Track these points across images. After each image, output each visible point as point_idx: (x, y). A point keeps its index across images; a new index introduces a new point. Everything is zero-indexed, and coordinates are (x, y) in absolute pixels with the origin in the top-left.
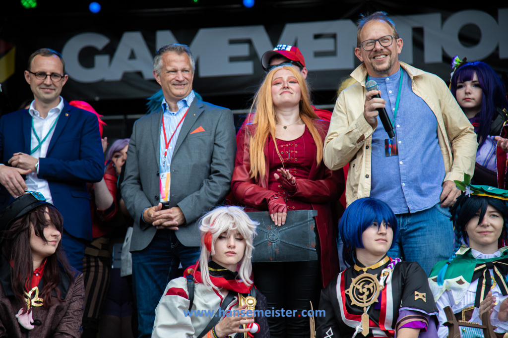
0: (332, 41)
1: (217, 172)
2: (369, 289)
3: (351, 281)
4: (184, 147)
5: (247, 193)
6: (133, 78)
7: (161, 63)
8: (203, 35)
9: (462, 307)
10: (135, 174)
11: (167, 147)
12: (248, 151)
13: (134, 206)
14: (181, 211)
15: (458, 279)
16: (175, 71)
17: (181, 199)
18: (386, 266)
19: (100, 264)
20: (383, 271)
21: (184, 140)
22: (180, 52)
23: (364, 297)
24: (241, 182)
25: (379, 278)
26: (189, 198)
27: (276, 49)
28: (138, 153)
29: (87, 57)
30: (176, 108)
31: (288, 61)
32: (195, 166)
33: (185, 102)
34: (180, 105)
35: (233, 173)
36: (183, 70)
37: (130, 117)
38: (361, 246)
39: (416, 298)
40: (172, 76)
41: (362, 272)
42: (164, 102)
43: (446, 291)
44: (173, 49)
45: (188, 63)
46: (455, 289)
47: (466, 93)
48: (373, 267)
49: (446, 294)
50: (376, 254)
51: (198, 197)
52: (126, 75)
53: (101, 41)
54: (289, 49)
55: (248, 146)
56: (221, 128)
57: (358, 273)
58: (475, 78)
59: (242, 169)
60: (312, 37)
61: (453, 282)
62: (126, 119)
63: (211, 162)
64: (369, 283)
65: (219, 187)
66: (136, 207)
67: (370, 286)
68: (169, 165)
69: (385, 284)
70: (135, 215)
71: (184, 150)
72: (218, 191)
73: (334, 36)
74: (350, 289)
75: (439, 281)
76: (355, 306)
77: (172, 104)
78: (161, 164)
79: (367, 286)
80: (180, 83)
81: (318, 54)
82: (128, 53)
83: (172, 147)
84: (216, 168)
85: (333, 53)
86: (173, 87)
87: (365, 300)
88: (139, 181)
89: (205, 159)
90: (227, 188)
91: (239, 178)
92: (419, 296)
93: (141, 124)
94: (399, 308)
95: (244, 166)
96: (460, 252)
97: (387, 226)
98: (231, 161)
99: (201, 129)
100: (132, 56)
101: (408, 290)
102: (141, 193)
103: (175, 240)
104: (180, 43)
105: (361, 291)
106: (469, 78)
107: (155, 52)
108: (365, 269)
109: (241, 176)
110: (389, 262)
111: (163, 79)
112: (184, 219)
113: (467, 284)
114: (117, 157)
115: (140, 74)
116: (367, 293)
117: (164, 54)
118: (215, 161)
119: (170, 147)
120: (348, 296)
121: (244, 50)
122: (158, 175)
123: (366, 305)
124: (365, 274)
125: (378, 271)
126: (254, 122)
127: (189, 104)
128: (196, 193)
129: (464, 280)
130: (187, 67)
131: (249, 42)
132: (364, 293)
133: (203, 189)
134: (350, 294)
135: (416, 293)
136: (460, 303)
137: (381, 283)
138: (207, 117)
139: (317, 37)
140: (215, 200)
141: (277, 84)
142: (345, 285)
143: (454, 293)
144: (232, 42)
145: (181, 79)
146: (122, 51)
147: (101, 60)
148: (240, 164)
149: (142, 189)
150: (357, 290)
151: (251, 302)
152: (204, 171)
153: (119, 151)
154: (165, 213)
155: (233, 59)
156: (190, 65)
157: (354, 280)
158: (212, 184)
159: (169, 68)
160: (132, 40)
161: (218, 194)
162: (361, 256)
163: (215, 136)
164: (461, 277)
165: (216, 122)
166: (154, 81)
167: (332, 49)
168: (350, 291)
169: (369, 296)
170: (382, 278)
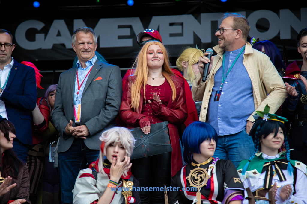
0: (181, 27)
1: (109, 104)
2: (201, 177)
3: (190, 172)
4: (89, 89)
5: (128, 117)
6: (59, 48)
7: (75, 38)
8: (102, 22)
9: (256, 188)
10: (60, 106)
11: (79, 89)
12: (130, 92)
13: (59, 125)
14: (87, 127)
15: (253, 171)
16: (83, 43)
17: (87, 120)
18: (211, 163)
19: (38, 160)
20: (210, 166)
21: (90, 85)
22: (87, 32)
23: (198, 182)
24: (125, 110)
25: (207, 171)
26: (92, 120)
27: (145, 31)
28: (62, 93)
29: (31, 35)
30: (85, 66)
31: (153, 39)
32: (96, 100)
33: (90, 62)
34: (87, 64)
35: (120, 106)
36: (88, 43)
37: (57, 71)
39: (235, 182)
40: (81, 46)
41: (197, 167)
42: (78, 62)
43: (247, 178)
44: (83, 30)
45: (92, 38)
46: (252, 177)
48: (204, 163)
49: (246, 180)
51: (97, 119)
52: (55, 46)
53: (39, 25)
54: (153, 31)
55: (131, 89)
56: (112, 77)
57: (194, 167)
59: (126, 103)
60: (168, 24)
61: (250, 173)
62: (54, 72)
63: (106, 98)
64: (201, 173)
65: (111, 113)
66: (61, 125)
67: (202, 176)
68: (80, 99)
69: (212, 174)
70: (60, 130)
71: (89, 91)
72: (110, 115)
73: (182, 24)
74: (189, 177)
75: (243, 172)
77: (83, 64)
78: (75, 99)
79: (200, 175)
80: (86, 51)
81: (172, 35)
82: (56, 32)
83: (82, 89)
84: (109, 101)
85: (181, 35)
86: (82, 53)
87: (198, 184)
88: (63, 110)
89: (102, 96)
90: (116, 113)
91: (124, 108)
92: (237, 180)
93: (64, 75)
95: (128, 101)
96: (257, 154)
98: (119, 97)
99: (100, 78)
100: (59, 34)
101: (228, 177)
102: (64, 117)
103: (84, 146)
104: (88, 26)
105: (196, 178)
107: (72, 32)
108: (199, 165)
109: (125, 107)
111: (76, 48)
112: (89, 132)
113: (259, 174)
114: (52, 95)
115: (63, 45)
116: (200, 180)
117: (77, 33)
118: (108, 97)
119: (81, 89)
120: (188, 181)
121: (127, 32)
122: (73, 106)
123: (199, 187)
124: (199, 168)
126: (135, 75)
127: (93, 63)
128: (96, 117)
129: (257, 172)
130: (91, 41)
131: (130, 27)
132: (198, 180)
133: (100, 114)
134: (189, 180)
135: (235, 179)
136: (255, 186)
138: (104, 71)
139: (171, 24)
140: (108, 121)
141: (151, 53)
142: (186, 174)
143: (251, 180)
144: (120, 27)
145: (87, 48)
146: (53, 31)
147: (39, 37)
148: (125, 100)
149: (64, 115)
150: (193, 177)
151: (130, 184)
152: (102, 103)
153: (53, 92)
154: (77, 128)
155: (120, 37)
156: (93, 40)
157: (192, 171)
158: (106, 111)
159: (80, 42)
160: (59, 25)
161: (110, 117)
162: (196, 158)
163: (109, 82)
164: (255, 170)
165: (109, 74)
166: (72, 50)
167: (180, 32)
168: (189, 178)
169: (201, 181)
170: (210, 170)
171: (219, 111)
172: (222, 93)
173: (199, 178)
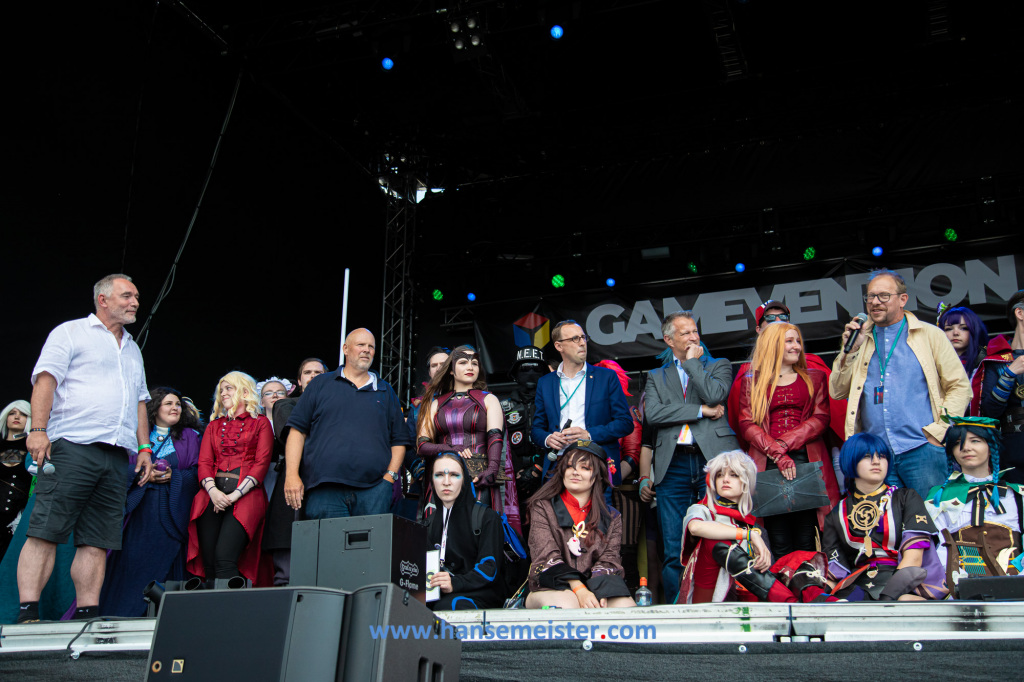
0: (816, 297)
2: (869, 515)
6: (645, 340)
8: (703, 299)
9: (959, 526)
15: (953, 500)
18: (884, 493)
19: (624, 498)
20: (882, 498)
23: (866, 521)
25: (878, 505)
29: (606, 324)
38: (857, 476)
39: (918, 521)
41: (862, 499)
43: (943, 512)
46: (950, 510)
47: (955, 335)
48: (872, 495)
49: (942, 515)
50: (873, 482)
53: (616, 310)
57: (858, 501)
58: (962, 321)
60: (799, 294)
61: (948, 503)
64: (869, 509)
67: (870, 512)
69: (885, 511)
73: (818, 293)
74: (852, 515)
75: (935, 503)
76: (857, 529)
79: (867, 512)
81: (804, 309)
82: (640, 319)
85: (818, 308)
87: (866, 524)
92: (920, 519)
94: (902, 530)
96: (953, 477)
97: (879, 456)
100: (644, 321)
101: (908, 514)
105: (862, 516)
106: (957, 322)
108: (865, 497)
110: (887, 490)
113: (962, 505)
115: (651, 335)
116: (868, 518)
117: (673, 321)
120: (850, 521)
121: (738, 310)
123: (868, 529)
124: (865, 501)
125: (877, 498)
129: (958, 501)
131: (743, 302)
132: (864, 518)
134: (852, 519)
135: (917, 516)
136: (956, 523)
137: (881, 508)
139: (802, 294)
142: (847, 512)
143: (950, 514)
144: (728, 303)
146: (635, 317)
147: (618, 326)
150: (859, 515)
155: (729, 318)
157: (855, 507)
159: (683, 331)
160: (643, 307)
162: (860, 485)
164: (956, 499)
167: (817, 304)
168: (852, 517)
169: (870, 521)
170: (882, 504)
171: (885, 418)
172: (886, 391)
173: (866, 515)
